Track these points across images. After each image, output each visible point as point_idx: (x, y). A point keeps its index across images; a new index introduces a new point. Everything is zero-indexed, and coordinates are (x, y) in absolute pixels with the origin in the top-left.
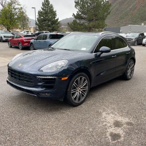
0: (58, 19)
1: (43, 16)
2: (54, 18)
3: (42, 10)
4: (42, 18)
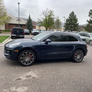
3: (69, 18)
4: (68, 23)
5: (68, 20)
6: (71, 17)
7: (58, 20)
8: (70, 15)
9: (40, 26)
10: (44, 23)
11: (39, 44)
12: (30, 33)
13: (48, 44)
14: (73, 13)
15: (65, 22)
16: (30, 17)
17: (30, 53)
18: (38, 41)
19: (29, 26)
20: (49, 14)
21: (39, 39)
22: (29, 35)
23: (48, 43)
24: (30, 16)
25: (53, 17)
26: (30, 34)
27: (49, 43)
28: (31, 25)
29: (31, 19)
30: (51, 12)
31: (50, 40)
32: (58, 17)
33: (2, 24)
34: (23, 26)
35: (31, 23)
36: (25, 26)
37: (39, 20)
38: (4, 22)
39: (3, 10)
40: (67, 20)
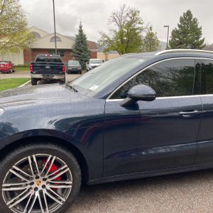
0: (203, 40)
1: (179, 38)
2: (198, 38)
3: (178, 28)
4: (177, 39)
5: (177, 32)
6: (185, 24)
7: (152, 35)
8: (181, 20)
9: (106, 51)
10: (118, 42)
11: (97, 109)
12: (83, 69)
13: (136, 107)
14: (189, 13)
15: (170, 39)
16: (81, 31)
17: (51, 158)
18: (91, 95)
19: (81, 51)
20: (128, 19)
21: (95, 88)
22: (81, 73)
23: (139, 102)
24: (81, 27)
25: (140, 26)
26: (83, 72)
27: (143, 105)
28: (86, 50)
29: (85, 36)
30: (134, 15)
31: (151, 91)
32: (151, 28)
33: (17, 51)
34: (65, 54)
35: (86, 45)
36: (71, 54)
37: (104, 36)
38: (21, 45)
39: (18, 16)
40: (175, 33)
